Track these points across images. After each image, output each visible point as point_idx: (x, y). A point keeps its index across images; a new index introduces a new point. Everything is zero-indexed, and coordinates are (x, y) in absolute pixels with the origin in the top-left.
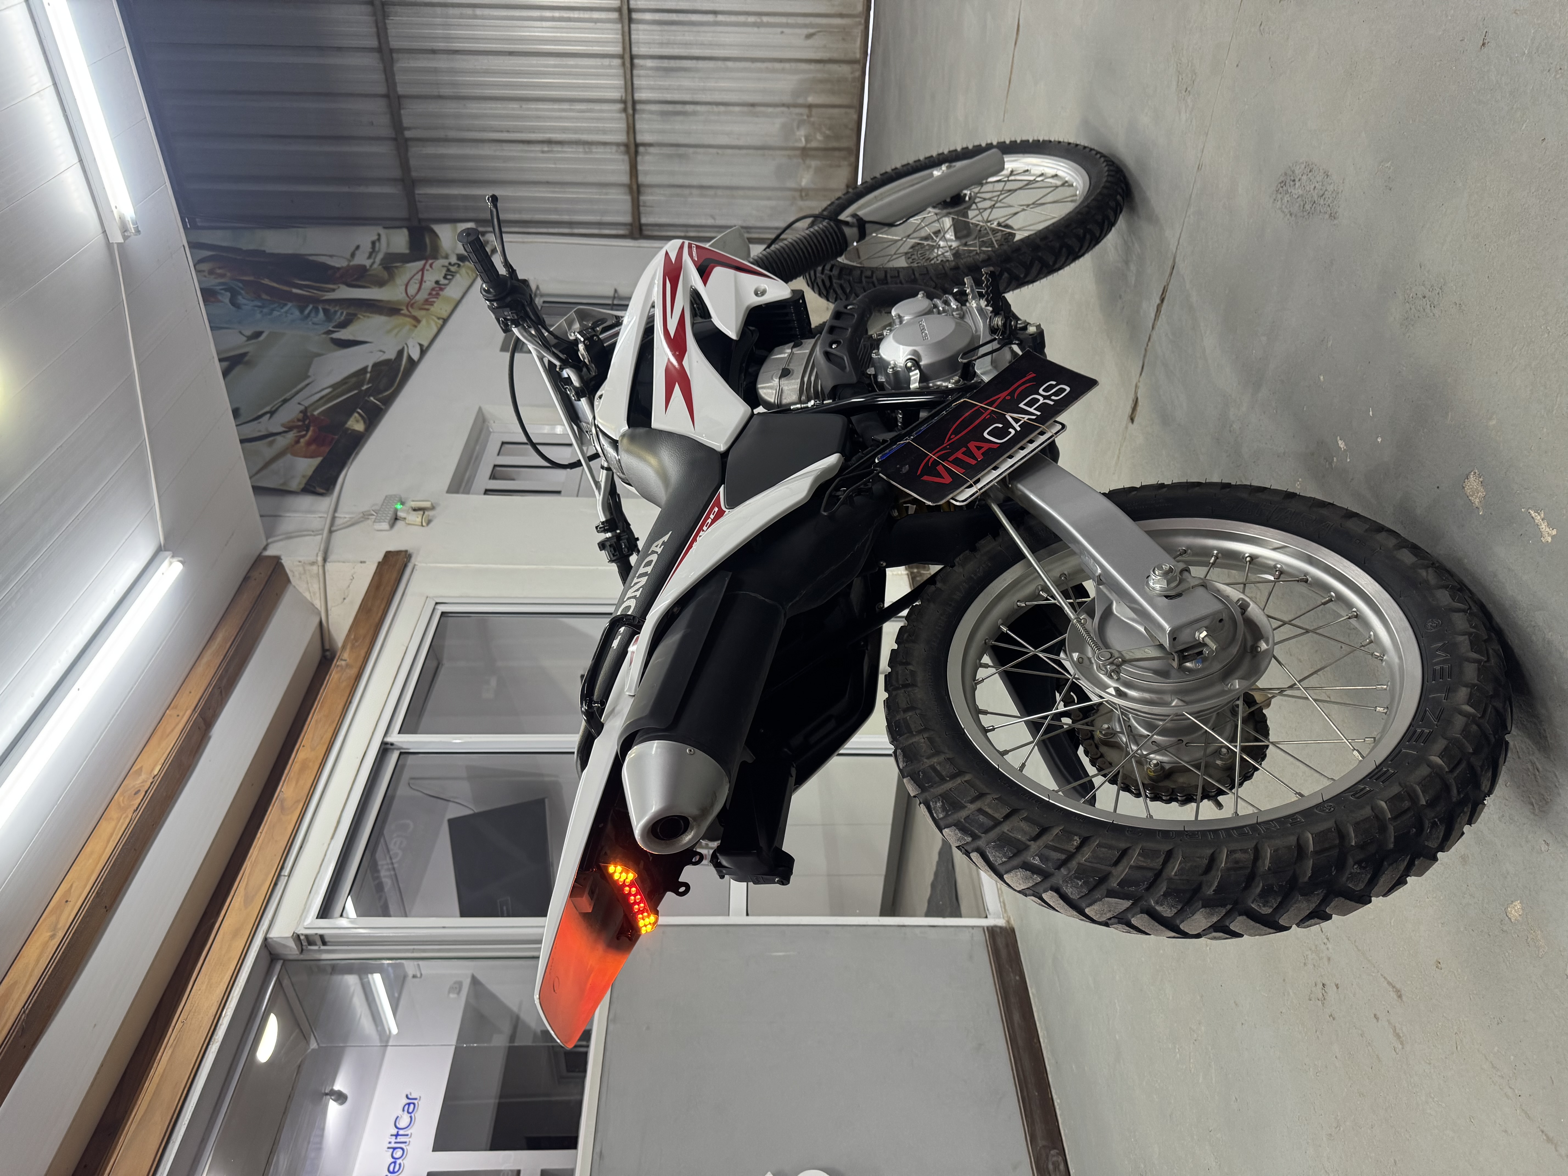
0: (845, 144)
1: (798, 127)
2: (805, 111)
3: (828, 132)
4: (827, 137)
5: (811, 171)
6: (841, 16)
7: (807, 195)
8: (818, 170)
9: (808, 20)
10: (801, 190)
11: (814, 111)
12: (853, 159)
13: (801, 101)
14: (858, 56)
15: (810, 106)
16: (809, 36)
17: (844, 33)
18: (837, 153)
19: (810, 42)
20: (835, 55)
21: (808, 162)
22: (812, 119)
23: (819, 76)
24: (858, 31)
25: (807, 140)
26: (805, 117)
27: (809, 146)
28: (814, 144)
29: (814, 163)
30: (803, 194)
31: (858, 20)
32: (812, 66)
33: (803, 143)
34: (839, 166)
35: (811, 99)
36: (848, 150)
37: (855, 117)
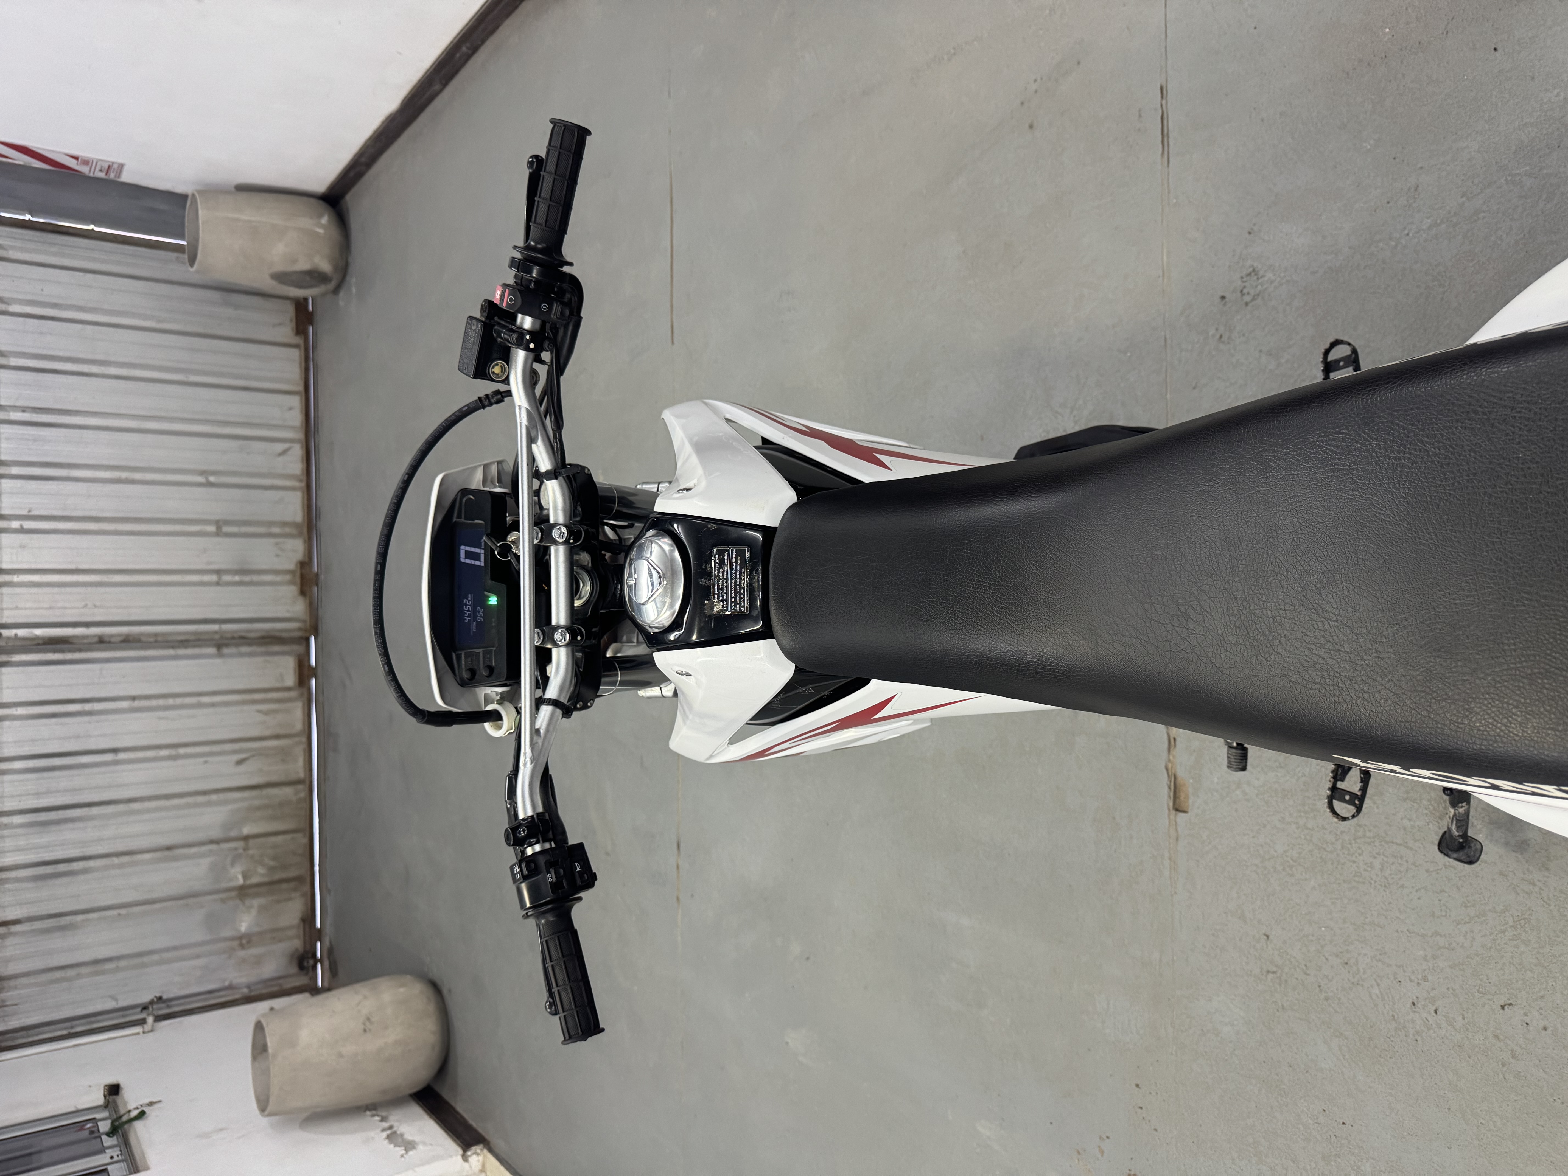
0: (294, 872)
1: (233, 864)
2: (240, 844)
3: (272, 863)
4: (272, 869)
5: (254, 912)
6: (277, 737)
7: (248, 942)
8: (262, 909)
9: (236, 746)
10: (240, 938)
11: (251, 842)
12: (307, 888)
13: (233, 833)
14: (302, 775)
15: (246, 838)
16: (240, 762)
17: (284, 755)
18: (285, 886)
19: (242, 768)
20: (274, 778)
21: (248, 902)
22: (251, 852)
23: (257, 803)
24: (299, 752)
25: (245, 876)
26: (241, 851)
27: (249, 882)
28: (255, 880)
29: (256, 902)
30: (244, 941)
31: (297, 739)
32: (246, 794)
33: (240, 881)
34: (290, 899)
35: (246, 830)
36: (299, 879)
37: (305, 841)
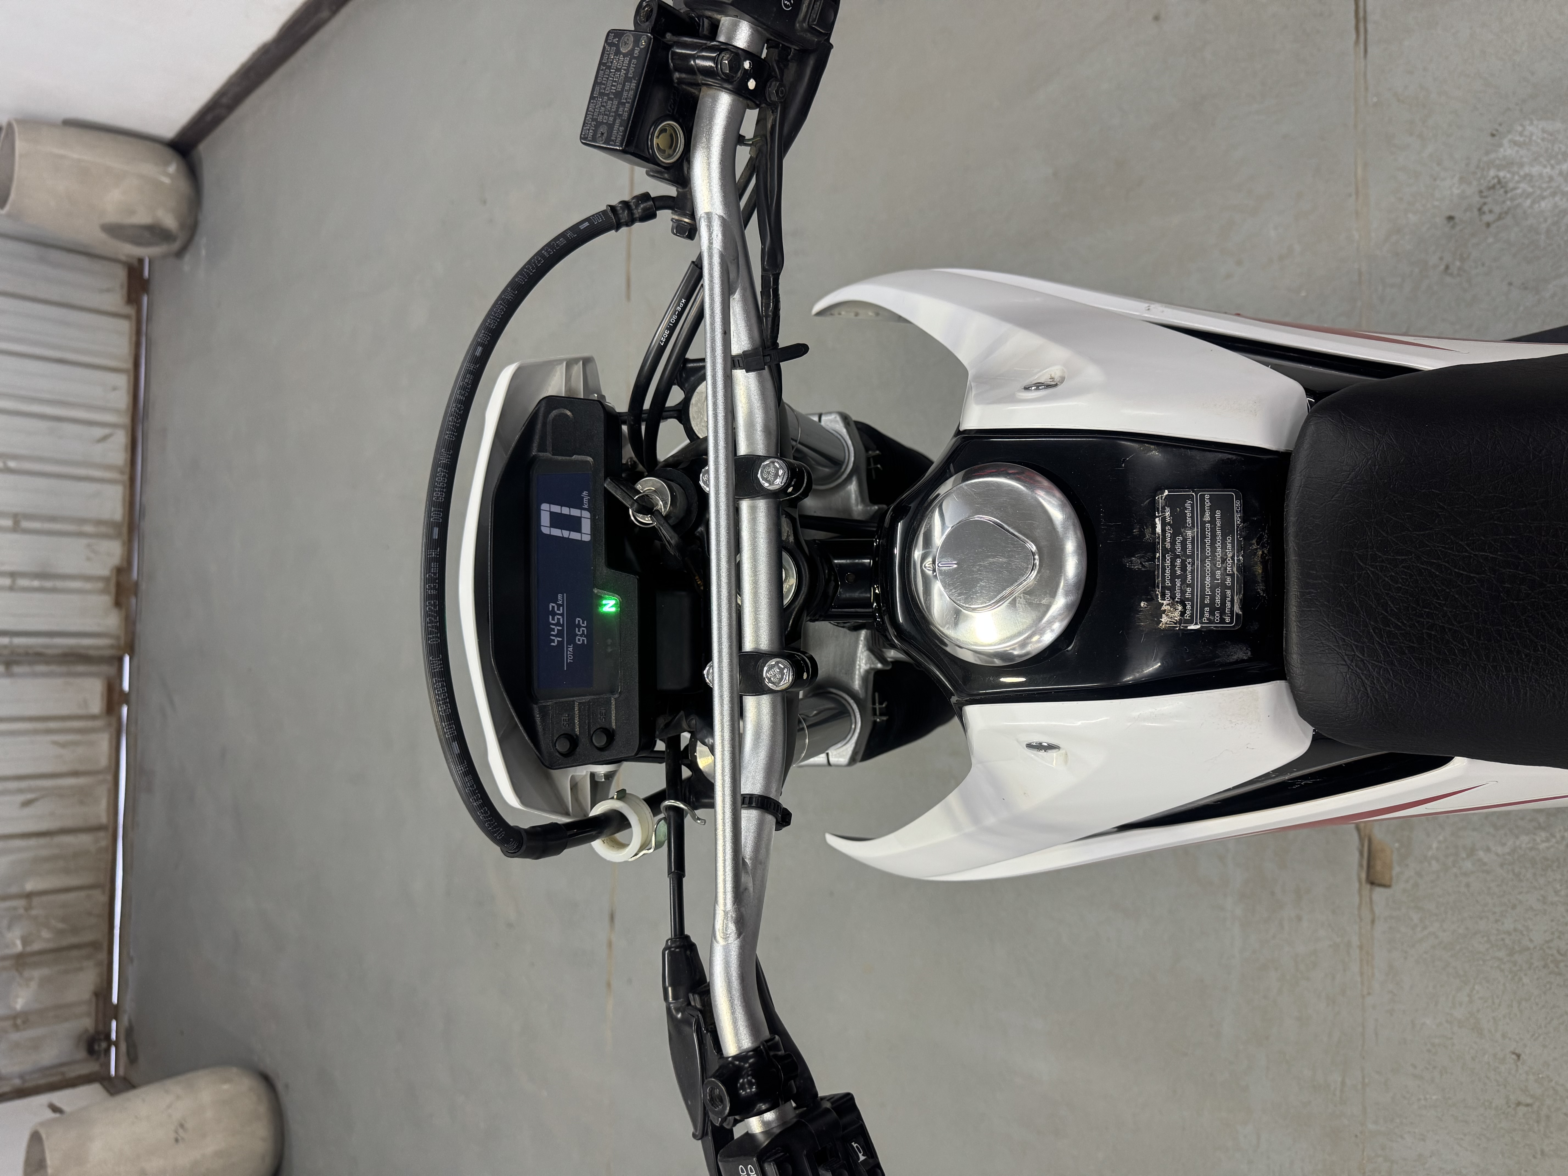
0: (88, 937)
1: (9, 927)
2: (21, 903)
3: (60, 926)
4: (60, 933)
5: (34, 985)
6: (75, 774)
7: (24, 1022)
8: (44, 982)
9: (24, 784)
10: (15, 1017)
11: (36, 901)
12: (103, 956)
13: (14, 890)
14: (104, 820)
15: (29, 896)
16: (27, 804)
17: (83, 795)
18: (75, 953)
19: (27, 811)
20: (69, 823)
21: (27, 973)
22: (34, 912)
23: (44, 853)
24: (102, 793)
25: (25, 941)
26: (21, 911)
27: (29, 949)
28: (36, 946)
29: (37, 974)
30: (19, 1021)
31: (101, 777)
32: (32, 842)
33: (19, 947)
34: (81, 969)
35: (30, 886)
36: (94, 945)
37: (105, 899)
